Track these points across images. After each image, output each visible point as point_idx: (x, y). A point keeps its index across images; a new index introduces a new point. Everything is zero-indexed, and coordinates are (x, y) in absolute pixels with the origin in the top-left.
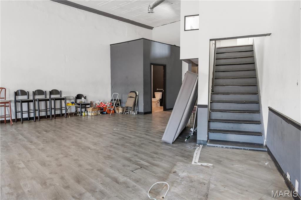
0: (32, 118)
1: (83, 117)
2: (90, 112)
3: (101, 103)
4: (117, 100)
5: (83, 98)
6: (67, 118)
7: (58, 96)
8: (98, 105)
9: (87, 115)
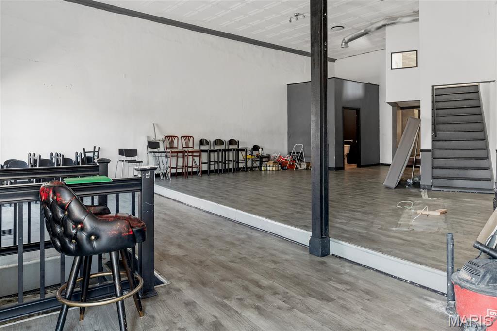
0: (212, 171)
1: (263, 172)
2: (270, 167)
3: (280, 156)
4: (294, 153)
5: (260, 150)
6: (247, 173)
7: (235, 147)
8: (276, 158)
9: (267, 170)
